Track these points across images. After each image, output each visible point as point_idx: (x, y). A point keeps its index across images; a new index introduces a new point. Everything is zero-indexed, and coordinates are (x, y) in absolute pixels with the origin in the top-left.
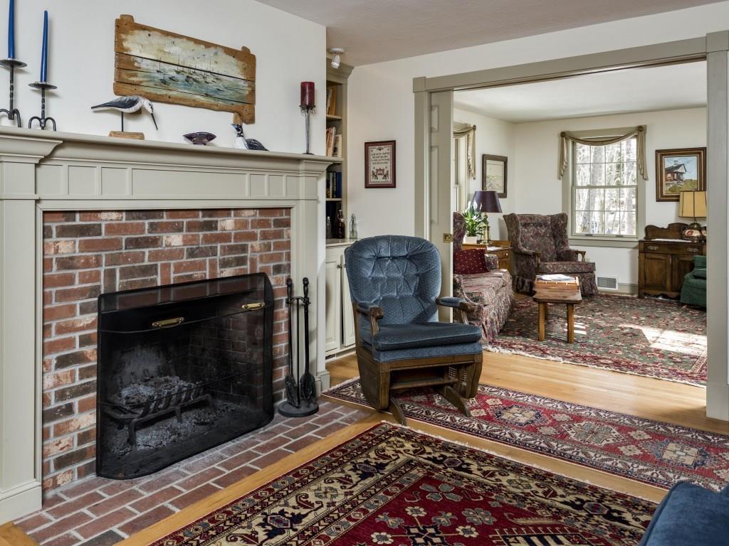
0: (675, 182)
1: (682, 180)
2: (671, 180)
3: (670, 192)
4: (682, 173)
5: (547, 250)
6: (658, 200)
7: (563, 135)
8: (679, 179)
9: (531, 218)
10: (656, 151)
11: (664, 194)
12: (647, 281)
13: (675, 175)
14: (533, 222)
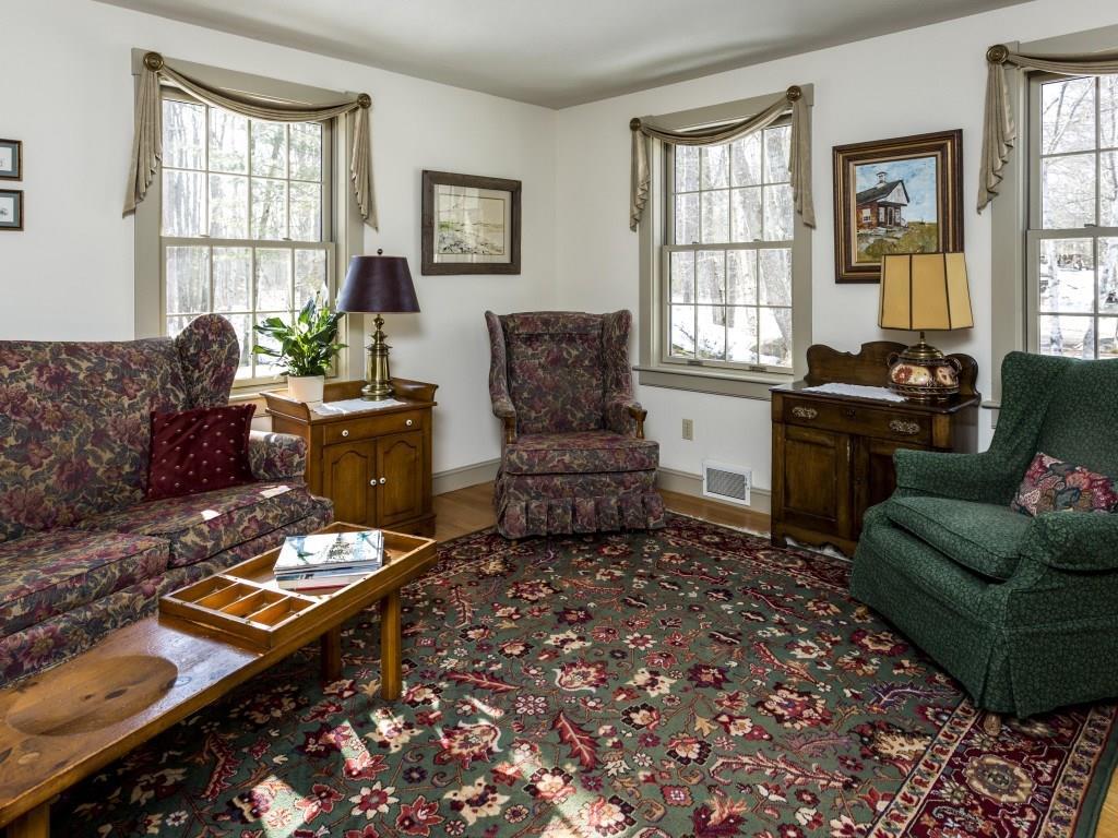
0: (882, 231)
1: (898, 225)
2: (870, 225)
3: (868, 258)
4: (898, 206)
5: (576, 402)
6: (840, 280)
7: (635, 124)
8: (891, 222)
9: (546, 322)
10: (835, 148)
11: (853, 264)
12: (792, 503)
13: (882, 210)
14: (552, 331)
